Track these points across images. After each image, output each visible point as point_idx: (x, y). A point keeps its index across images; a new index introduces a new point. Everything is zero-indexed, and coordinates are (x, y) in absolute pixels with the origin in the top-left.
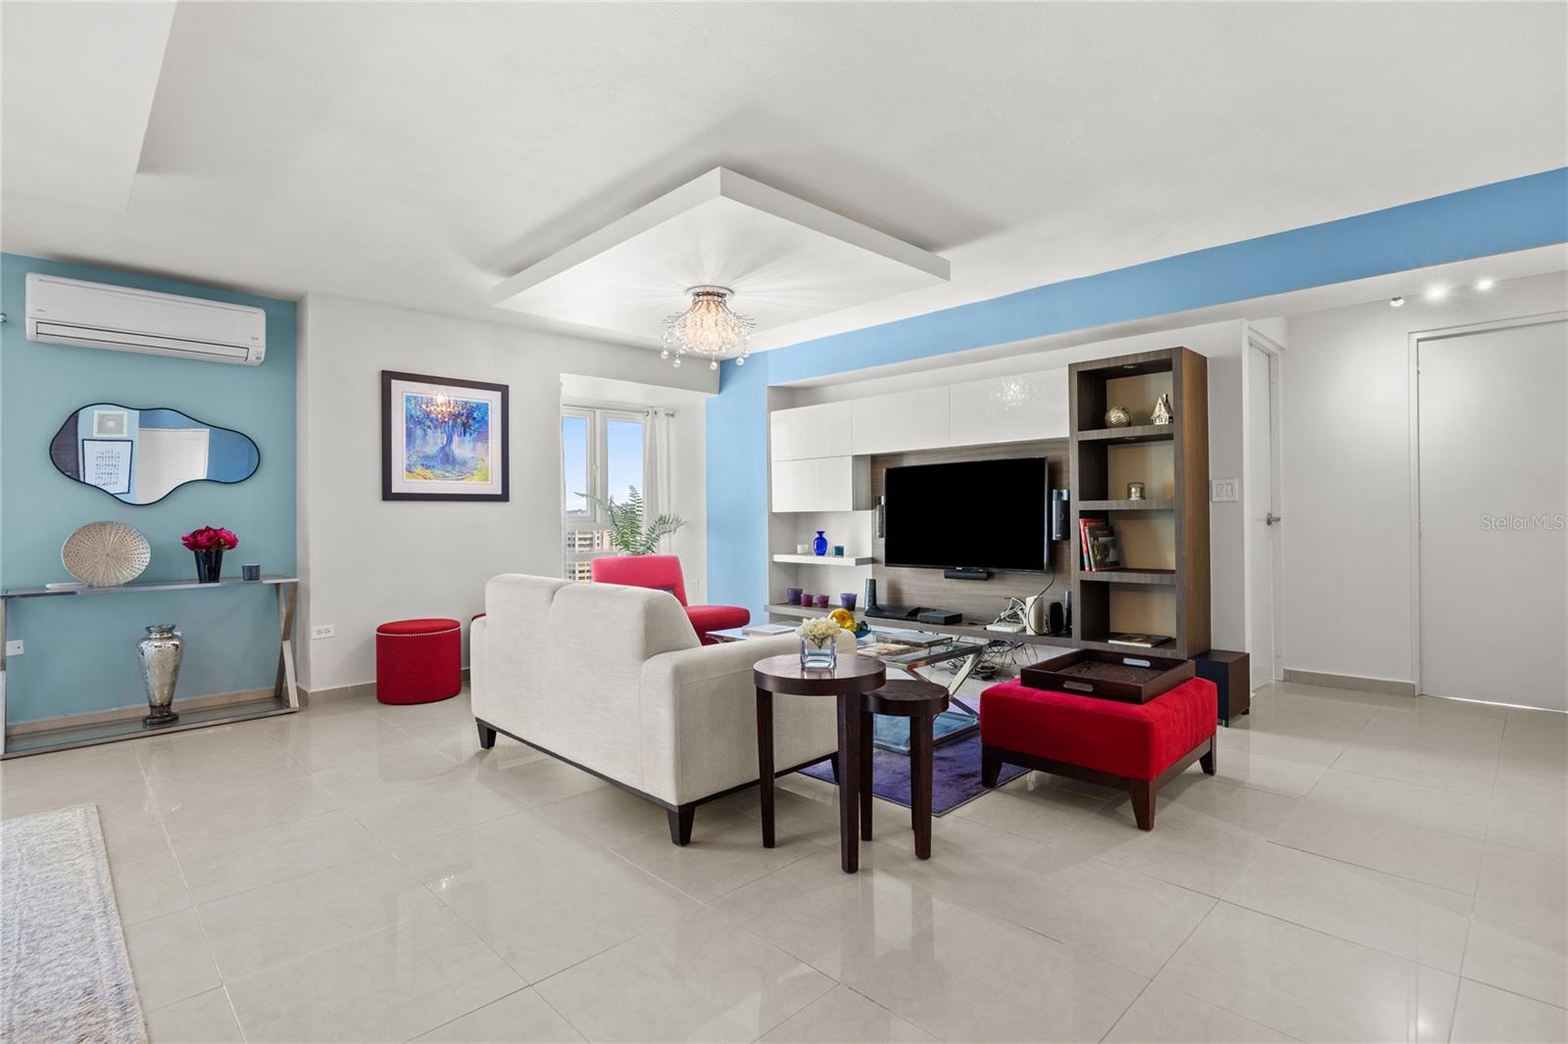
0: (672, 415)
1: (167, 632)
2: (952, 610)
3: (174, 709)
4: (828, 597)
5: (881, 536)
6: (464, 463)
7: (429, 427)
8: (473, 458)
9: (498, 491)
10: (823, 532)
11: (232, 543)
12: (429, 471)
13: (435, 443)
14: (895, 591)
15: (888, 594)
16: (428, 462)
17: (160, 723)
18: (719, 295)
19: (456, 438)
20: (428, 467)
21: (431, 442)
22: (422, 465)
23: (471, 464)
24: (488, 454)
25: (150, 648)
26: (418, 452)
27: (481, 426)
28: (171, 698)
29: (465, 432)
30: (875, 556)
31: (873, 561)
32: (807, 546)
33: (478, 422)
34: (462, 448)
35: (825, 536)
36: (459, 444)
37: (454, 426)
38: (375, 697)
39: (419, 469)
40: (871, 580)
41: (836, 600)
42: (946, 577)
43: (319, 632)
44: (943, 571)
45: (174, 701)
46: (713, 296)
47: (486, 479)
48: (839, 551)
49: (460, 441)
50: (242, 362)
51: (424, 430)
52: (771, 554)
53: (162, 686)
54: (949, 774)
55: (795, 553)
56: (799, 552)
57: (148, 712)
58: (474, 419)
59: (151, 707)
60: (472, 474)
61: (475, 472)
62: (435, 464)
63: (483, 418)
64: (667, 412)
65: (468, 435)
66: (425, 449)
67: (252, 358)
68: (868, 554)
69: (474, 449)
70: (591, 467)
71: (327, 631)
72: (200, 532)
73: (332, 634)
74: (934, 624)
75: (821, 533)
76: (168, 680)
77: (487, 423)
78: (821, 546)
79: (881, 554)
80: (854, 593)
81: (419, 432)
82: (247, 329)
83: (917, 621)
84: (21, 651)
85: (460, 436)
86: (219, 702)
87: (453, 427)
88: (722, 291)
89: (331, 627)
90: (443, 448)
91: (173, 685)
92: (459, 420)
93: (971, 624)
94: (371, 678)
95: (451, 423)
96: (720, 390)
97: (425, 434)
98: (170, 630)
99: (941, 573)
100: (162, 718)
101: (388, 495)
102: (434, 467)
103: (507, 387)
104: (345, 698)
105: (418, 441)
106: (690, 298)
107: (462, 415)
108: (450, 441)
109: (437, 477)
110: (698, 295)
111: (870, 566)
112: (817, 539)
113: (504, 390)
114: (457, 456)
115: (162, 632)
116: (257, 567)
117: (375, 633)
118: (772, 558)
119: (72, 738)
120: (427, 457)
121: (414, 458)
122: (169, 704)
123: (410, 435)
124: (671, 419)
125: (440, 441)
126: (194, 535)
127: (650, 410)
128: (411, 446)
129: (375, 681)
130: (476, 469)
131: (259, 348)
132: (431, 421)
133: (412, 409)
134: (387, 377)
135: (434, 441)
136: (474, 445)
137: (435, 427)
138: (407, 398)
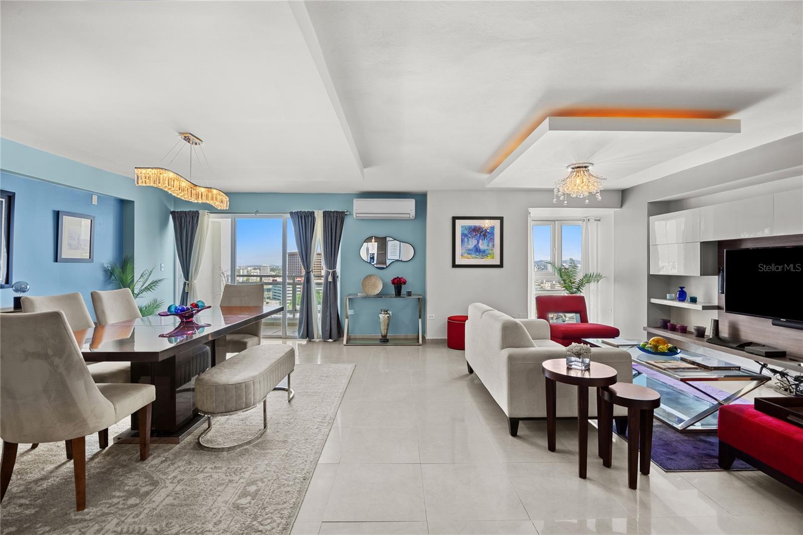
0: (599, 220)
1: (386, 311)
2: (780, 348)
3: (388, 337)
4: (687, 327)
5: (722, 293)
6: (484, 251)
7: (470, 238)
8: (488, 249)
9: (499, 263)
10: (684, 287)
11: (405, 283)
13: (472, 244)
14: (734, 330)
15: (729, 330)
16: (469, 252)
17: (384, 342)
18: (586, 167)
19: (481, 241)
20: (469, 254)
21: (471, 243)
22: (467, 253)
23: (487, 252)
24: (494, 247)
25: (381, 316)
26: (466, 248)
27: (491, 236)
28: (387, 333)
29: (484, 238)
30: (720, 305)
31: (719, 308)
32: (674, 295)
33: (490, 234)
34: (483, 245)
35: (684, 289)
36: (482, 243)
37: (480, 236)
38: (447, 344)
39: (466, 255)
40: (715, 320)
41: (691, 328)
42: (773, 324)
43: (430, 317)
44: (771, 320)
45: (388, 335)
46: (580, 168)
47: (493, 258)
48: (694, 300)
50: (408, 218)
51: (468, 239)
52: (649, 298)
53: (384, 329)
54: (700, 451)
55: (665, 298)
56: (668, 298)
57: (381, 337)
58: (488, 233)
59: (382, 336)
60: (487, 256)
61: (489, 255)
62: (472, 252)
63: (492, 233)
64: (596, 219)
65: (486, 239)
66: (468, 247)
67: (411, 217)
68: (716, 303)
69: (488, 246)
70: (553, 248)
71: (433, 317)
72: (395, 278)
73: (434, 318)
74: (756, 355)
75: (682, 288)
76: (386, 328)
77: (494, 234)
78: (682, 296)
79: (723, 304)
80: (705, 326)
81: (466, 240)
82: (408, 207)
83: (744, 351)
84: (353, 313)
85: (482, 240)
86: (401, 337)
88: (585, 165)
89: (434, 315)
90: (475, 246)
91: (387, 330)
92: (482, 234)
93: (791, 360)
94: (445, 337)
95: (478, 235)
96: (621, 207)
97: (468, 241)
98: (387, 311)
99: (769, 322)
100: (385, 340)
101: (454, 265)
102: (472, 254)
103: (503, 217)
104: (436, 342)
105: (466, 244)
106: (570, 170)
107: (484, 231)
108: (478, 242)
109: (473, 258)
110: (573, 168)
111: (716, 311)
112: (680, 291)
113: (501, 219)
114: (481, 249)
115: (385, 311)
116: (411, 292)
117: (447, 320)
118: (650, 300)
119: (364, 342)
120: (470, 250)
121: (464, 251)
122: (386, 336)
123: (462, 241)
124: (599, 222)
125: (474, 243)
126: (394, 279)
127: (585, 219)
128: (463, 246)
129: (447, 338)
131: (413, 214)
132: (471, 235)
133: (463, 231)
134: (454, 219)
135: (472, 243)
136: (488, 244)
137: (472, 237)
138: (462, 226)
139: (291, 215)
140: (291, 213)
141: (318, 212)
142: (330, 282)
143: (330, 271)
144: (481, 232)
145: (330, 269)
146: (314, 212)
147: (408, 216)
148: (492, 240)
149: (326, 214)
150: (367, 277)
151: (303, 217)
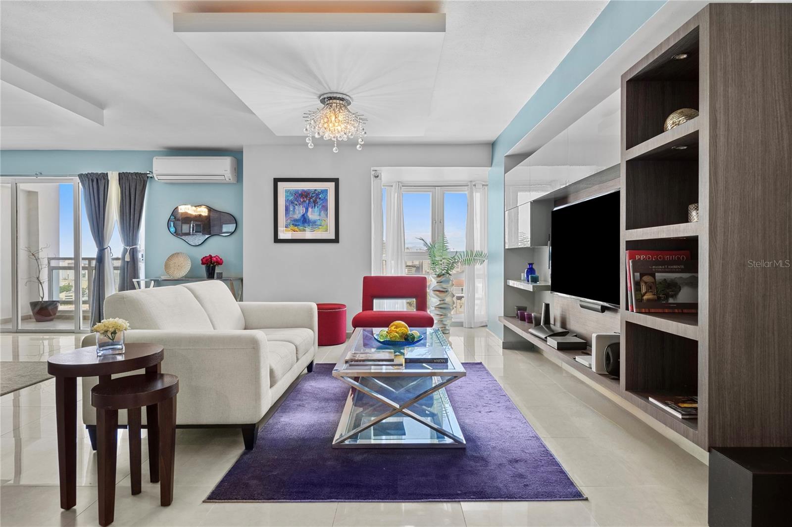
6: (314, 222)
7: (296, 205)
8: (319, 219)
9: (333, 237)
11: (220, 262)
12: (296, 227)
13: (299, 213)
16: (295, 223)
19: (310, 209)
20: (296, 225)
21: (297, 212)
22: (293, 224)
23: (318, 223)
24: (327, 217)
26: (291, 218)
27: (323, 202)
33: (322, 200)
34: (313, 215)
36: (312, 213)
39: (291, 227)
47: (326, 230)
49: (312, 211)
50: (224, 182)
51: (294, 206)
52: (506, 278)
58: (320, 198)
60: (319, 229)
61: (321, 227)
62: (299, 223)
63: (324, 198)
65: (316, 207)
66: (294, 216)
67: (227, 179)
69: (320, 215)
75: (531, 264)
77: (327, 200)
81: (291, 208)
82: (222, 167)
85: (312, 208)
87: (308, 204)
90: (303, 215)
95: (307, 202)
96: (491, 165)
97: (294, 209)
101: (277, 240)
102: (299, 225)
105: (291, 212)
107: (313, 197)
108: (307, 211)
109: (300, 231)
113: (336, 181)
114: (310, 219)
118: (507, 282)
120: (296, 221)
121: (289, 221)
123: (286, 209)
125: (302, 212)
126: (205, 259)
128: (288, 215)
130: (321, 225)
132: (297, 201)
133: (288, 196)
134: (276, 181)
135: (299, 211)
136: (320, 213)
137: (300, 204)
138: (286, 190)
139: (79, 178)
140: (81, 176)
141: (112, 174)
142: (128, 262)
143: (128, 248)
144: (311, 198)
145: (127, 246)
146: (107, 174)
147: (223, 178)
148: (325, 208)
149: (122, 177)
150: (173, 256)
151: (95, 180)
